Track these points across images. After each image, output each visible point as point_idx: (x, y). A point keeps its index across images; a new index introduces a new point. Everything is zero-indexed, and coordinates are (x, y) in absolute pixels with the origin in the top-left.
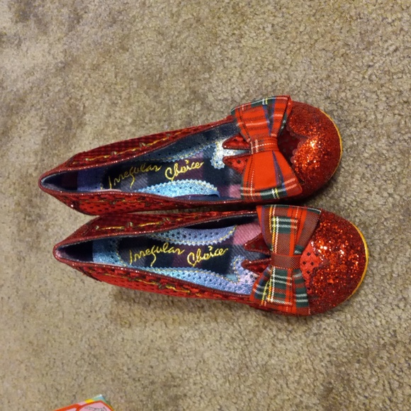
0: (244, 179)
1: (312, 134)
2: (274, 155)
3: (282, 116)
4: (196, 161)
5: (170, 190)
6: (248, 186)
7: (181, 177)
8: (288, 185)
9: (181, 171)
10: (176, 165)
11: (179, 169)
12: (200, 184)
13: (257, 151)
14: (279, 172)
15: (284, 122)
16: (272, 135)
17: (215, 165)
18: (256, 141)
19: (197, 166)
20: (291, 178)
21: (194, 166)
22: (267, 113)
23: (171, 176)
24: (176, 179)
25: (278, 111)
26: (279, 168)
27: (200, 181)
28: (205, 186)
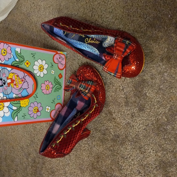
0: (106, 65)
1: (134, 65)
2: (119, 63)
3: (129, 52)
4: (98, 40)
5: (84, 46)
6: (106, 67)
7: (90, 44)
8: (117, 75)
9: (91, 42)
10: (90, 39)
11: (90, 41)
12: (95, 49)
13: (115, 59)
14: (117, 69)
15: (129, 53)
16: (123, 56)
17: (103, 45)
18: (116, 55)
19: (97, 42)
20: (120, 74)
21: (96, 42)
22: (125, 47)
23: (87, 42)
24: (87, 44)
25: (129, 49)
26: (118, 68)
27: (95, 48)
28: (96, 51)
